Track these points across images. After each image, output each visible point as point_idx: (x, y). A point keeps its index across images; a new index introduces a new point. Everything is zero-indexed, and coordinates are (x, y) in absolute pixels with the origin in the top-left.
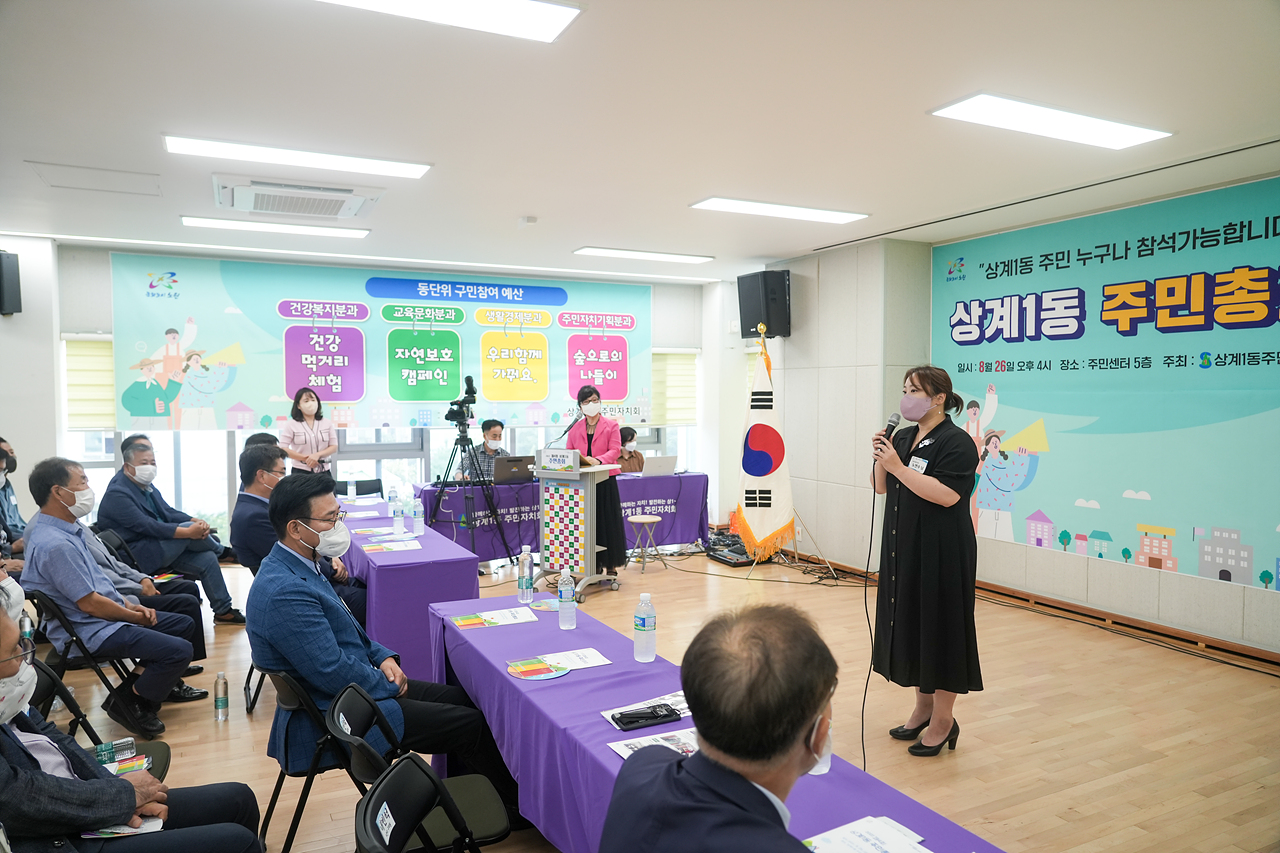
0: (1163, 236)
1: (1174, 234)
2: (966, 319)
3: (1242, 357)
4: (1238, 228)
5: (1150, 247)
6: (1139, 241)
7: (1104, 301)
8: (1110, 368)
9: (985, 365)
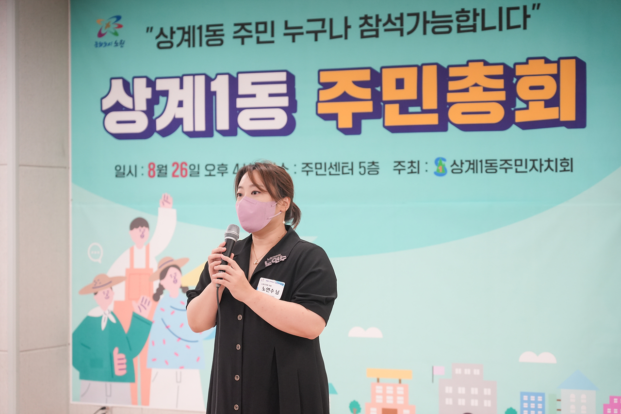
0: (389, 16)
1: (402, 14)
2: (126, 101)
3: (479, 164)
4: (471, 15)
5: (374, 27)
6: (361, 18)
7: (319, 90)
8: (330, 174)
9: (156, 168)
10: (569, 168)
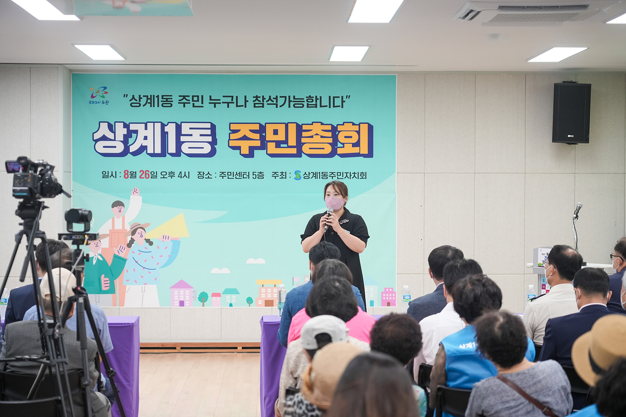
0: (270, 97)
1: (277, 96)
2: (110, 135)
3: (318, 174)
4: (314, 99)
5: (261, 102)
6: (254, 97)
7: (230, 134)
8: (236, 178)
9: (129, 173)
10: (364, 177)
